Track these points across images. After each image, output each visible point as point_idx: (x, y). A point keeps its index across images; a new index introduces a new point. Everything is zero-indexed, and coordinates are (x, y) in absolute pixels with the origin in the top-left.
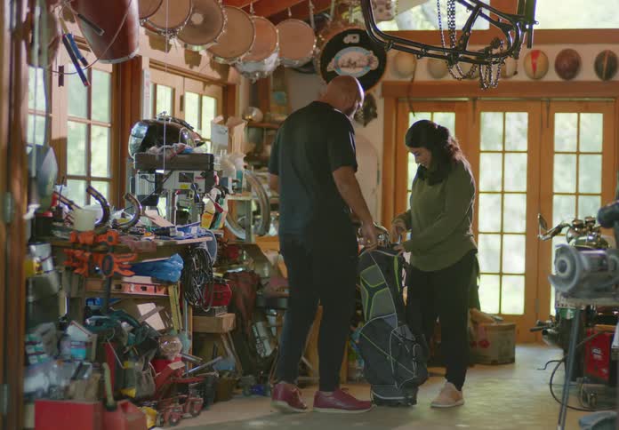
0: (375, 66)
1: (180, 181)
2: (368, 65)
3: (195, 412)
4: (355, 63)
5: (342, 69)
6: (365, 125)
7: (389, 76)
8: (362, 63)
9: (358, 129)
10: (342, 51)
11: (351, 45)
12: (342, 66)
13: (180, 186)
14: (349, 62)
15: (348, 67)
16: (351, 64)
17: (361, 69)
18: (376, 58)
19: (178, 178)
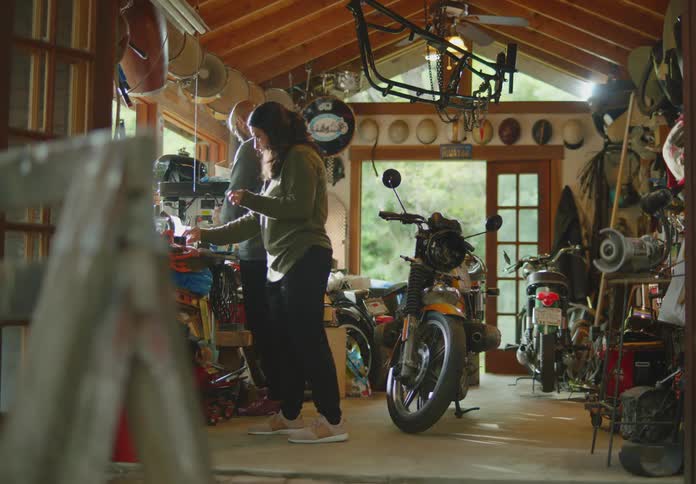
0: (345, 131)
1: (202, 207)
2: (339, 130)
3: (228, 415)
4: (328, 128)
5: (318, 133)
6: (334, 184)
7: (356, 142)
8: (333, 128)
9: (329, 187)
10: (316, 118)
11: (324, 112)
12: (317, 131)
13: (201, 212)
14: (323, 127)
15: (321, 131)
16: (325, 129)
17: (332, 134)
18: (346, 124)
19: (200, 205)
